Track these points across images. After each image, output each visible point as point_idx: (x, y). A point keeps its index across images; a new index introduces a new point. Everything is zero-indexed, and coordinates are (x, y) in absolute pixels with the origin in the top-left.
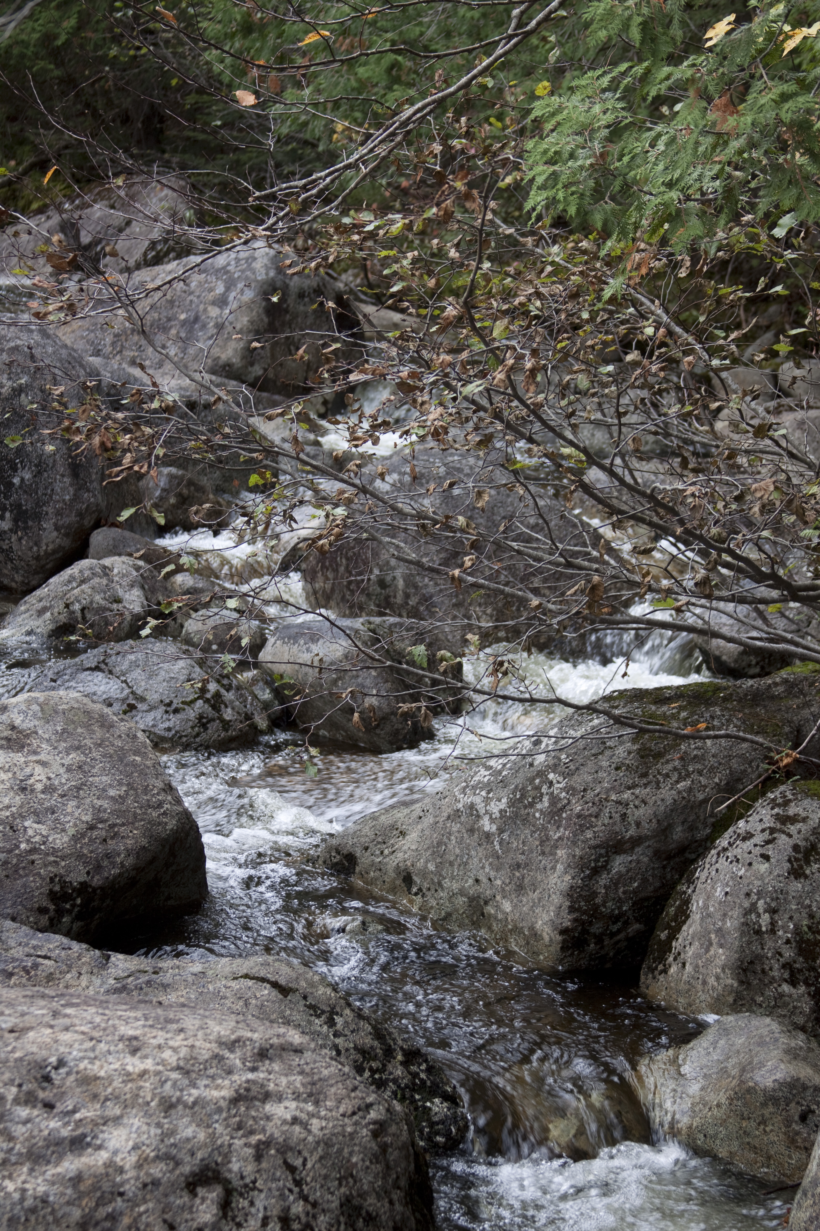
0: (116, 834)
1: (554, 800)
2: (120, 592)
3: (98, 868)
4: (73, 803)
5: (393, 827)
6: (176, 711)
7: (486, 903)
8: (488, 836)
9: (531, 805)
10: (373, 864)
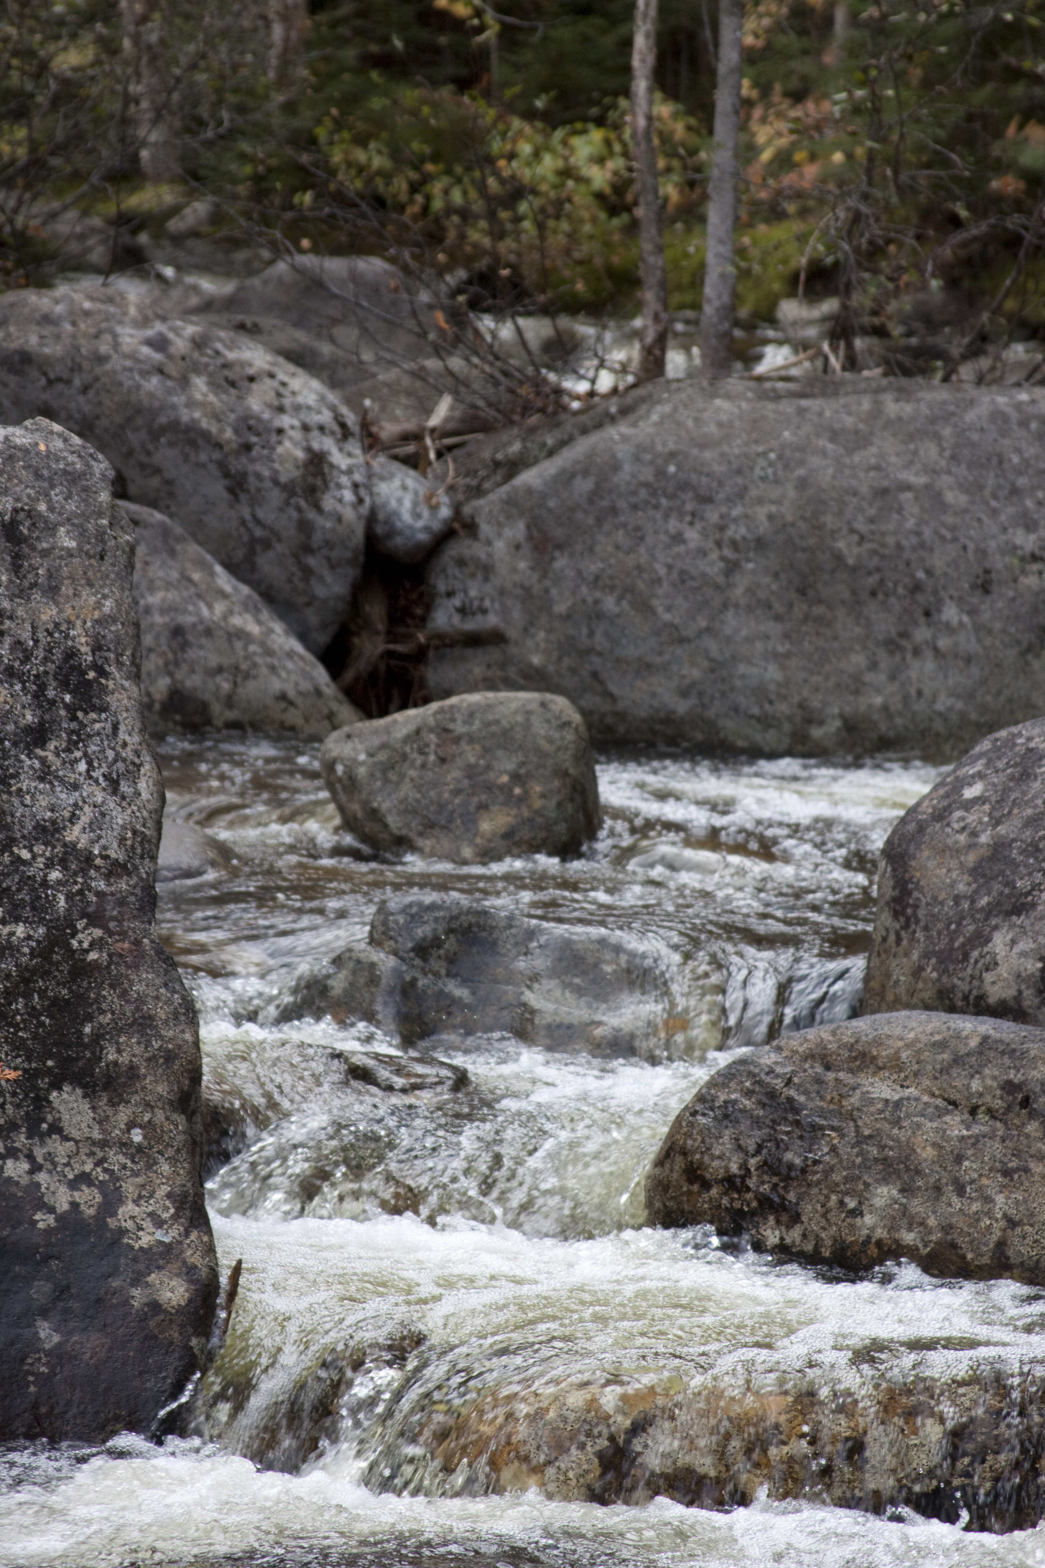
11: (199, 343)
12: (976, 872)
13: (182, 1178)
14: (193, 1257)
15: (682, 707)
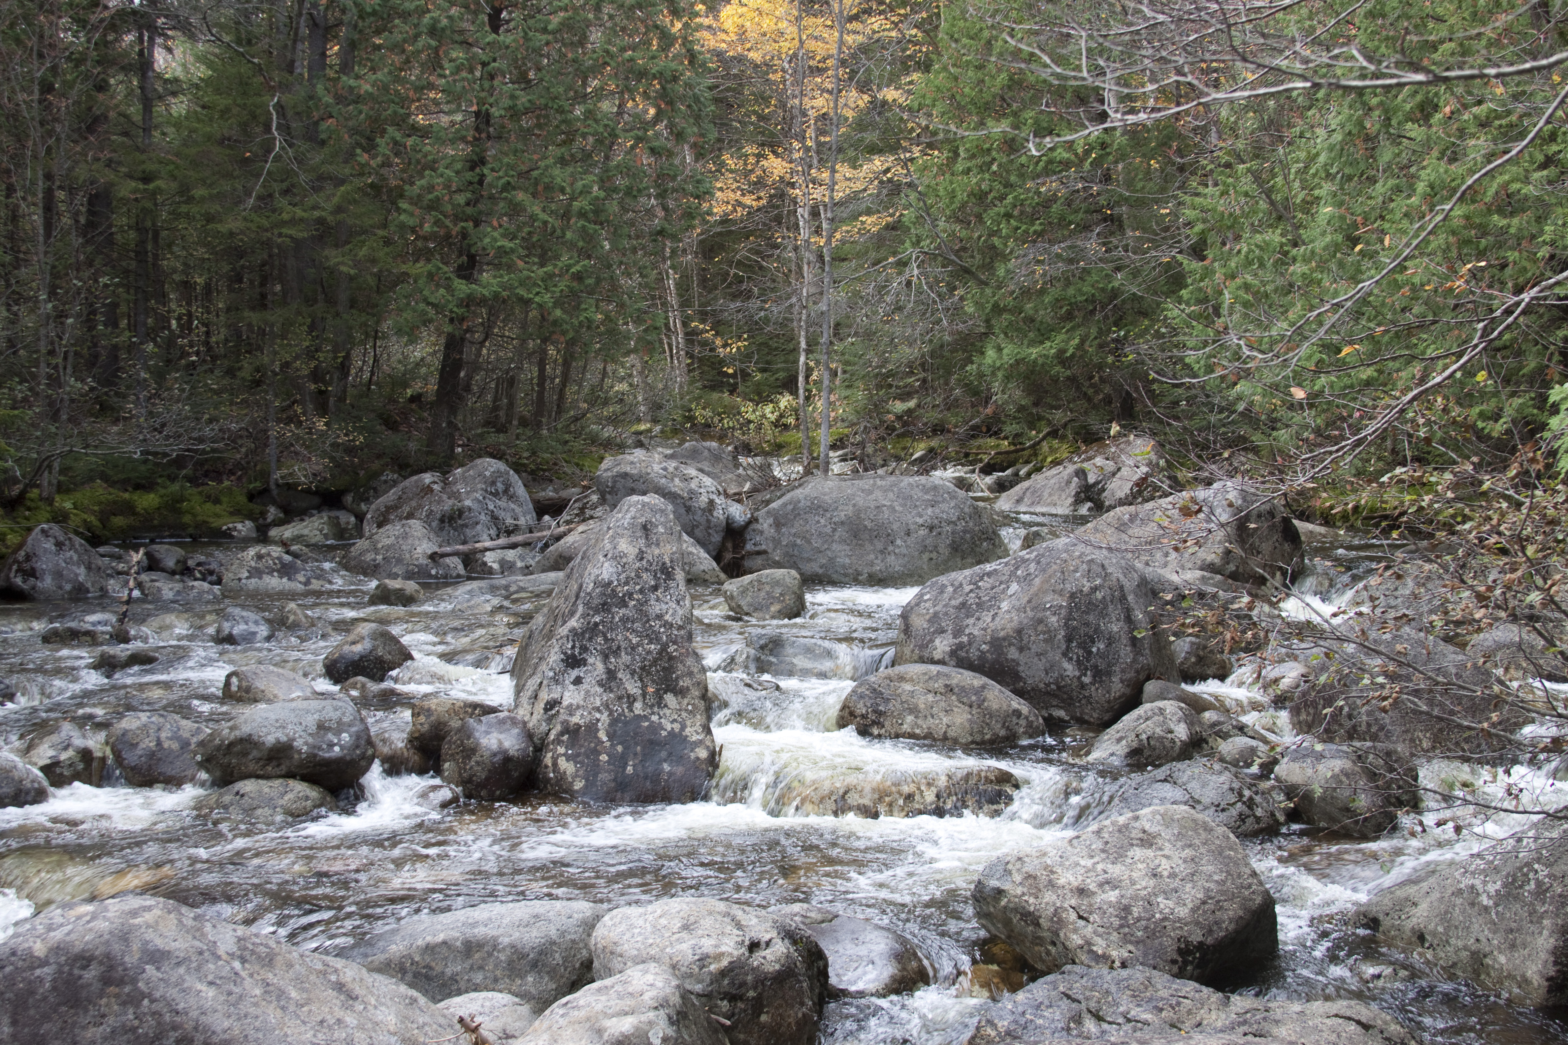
0: (1221, 908)
1: (1539, 883)
2: (1172, 726)
3: (1210, 931)
4: (1189, 885)
5: (1407, 899)
6: (1223, 810)
7: (1485, 956)
8: (1486, 908)
9: (1521, 887)
10: (1393, 926)
11: (676, 469)
12: (929, 621)
13: (704, 720)
14: (708, 743)
15: (821, 571)
